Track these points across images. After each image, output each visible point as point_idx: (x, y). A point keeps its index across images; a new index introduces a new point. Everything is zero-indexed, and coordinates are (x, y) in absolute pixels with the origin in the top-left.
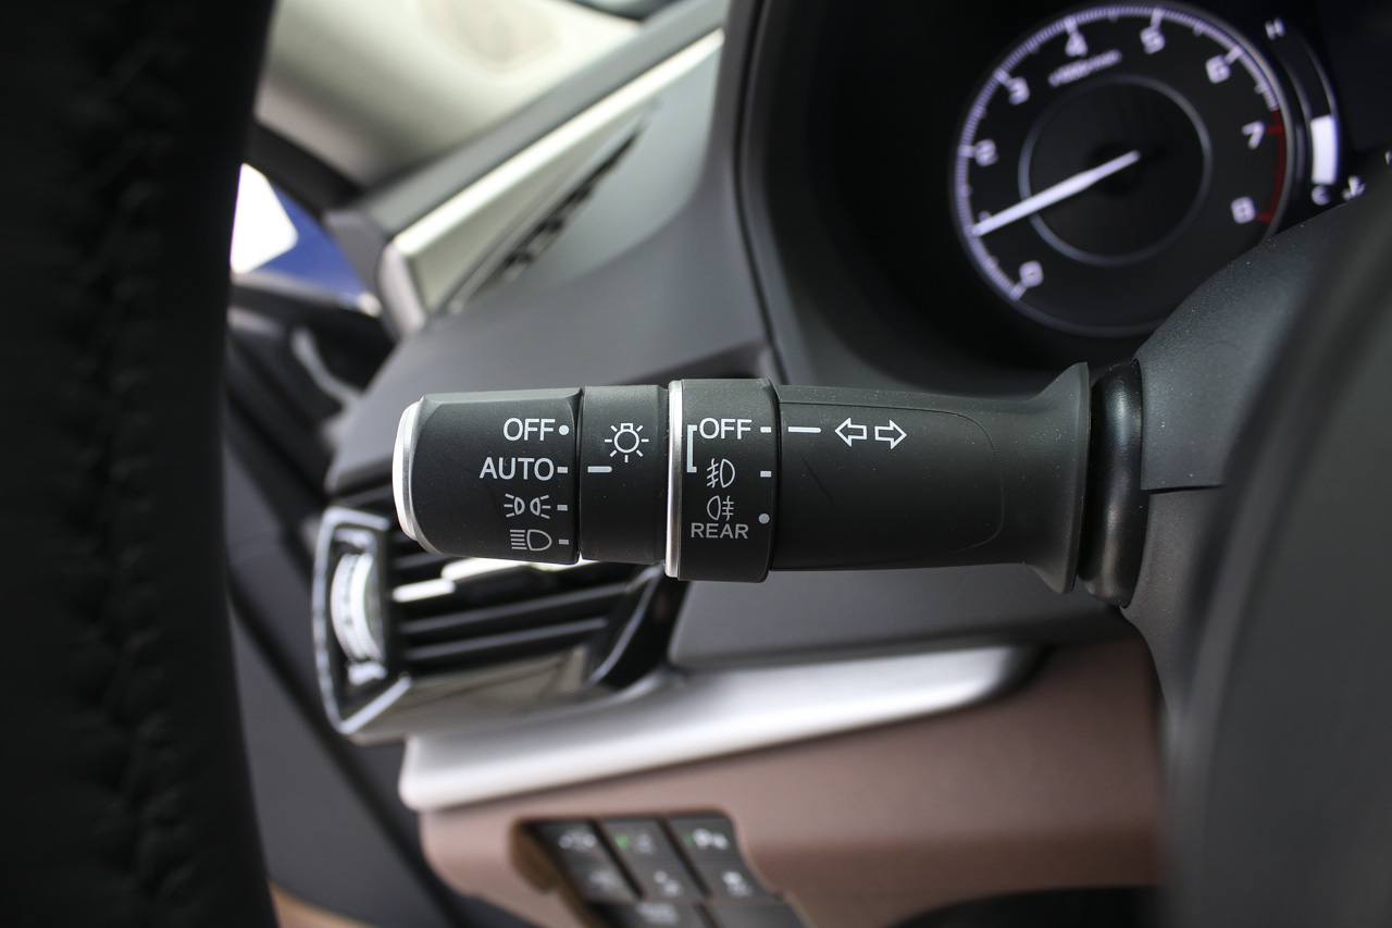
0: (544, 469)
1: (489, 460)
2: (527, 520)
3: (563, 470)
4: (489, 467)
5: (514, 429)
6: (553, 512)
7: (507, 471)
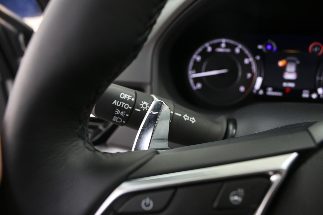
0: (127, 106)
1: (116, 101)
2: (119, 115)
3: (130, 108)
4: (115, 102)
5: (122, 96)
6: (125, 116)
7: (119, 104)
